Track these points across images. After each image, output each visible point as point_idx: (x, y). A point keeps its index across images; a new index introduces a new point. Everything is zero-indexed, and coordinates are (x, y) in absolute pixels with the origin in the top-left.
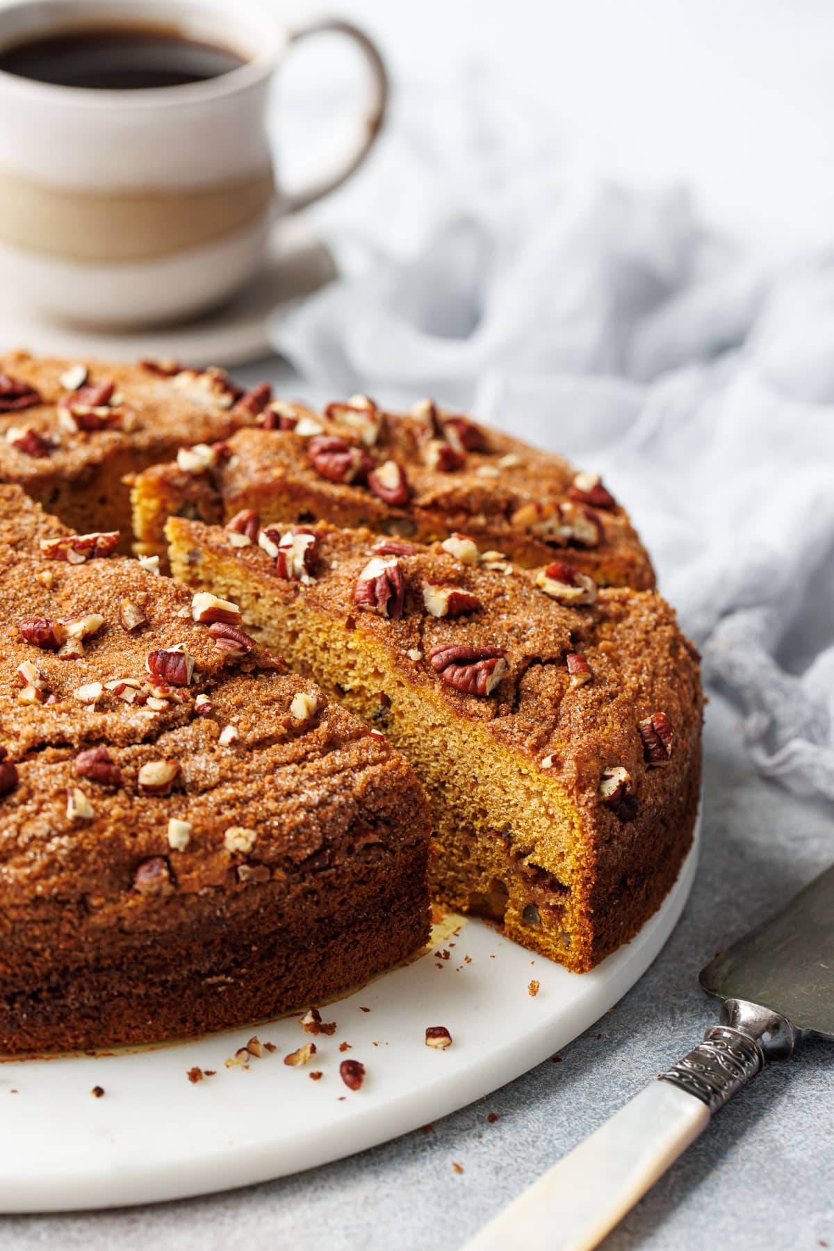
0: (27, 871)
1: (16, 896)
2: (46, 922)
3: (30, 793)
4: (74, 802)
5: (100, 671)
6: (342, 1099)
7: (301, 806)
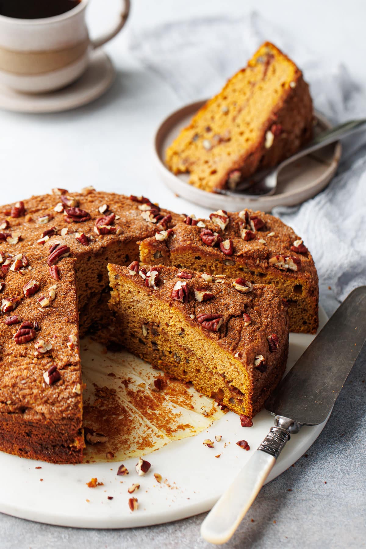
0: (61, 409)
1: (56, 417)
2: (66, 425)
3: (64, 383)
4: (76, 388)
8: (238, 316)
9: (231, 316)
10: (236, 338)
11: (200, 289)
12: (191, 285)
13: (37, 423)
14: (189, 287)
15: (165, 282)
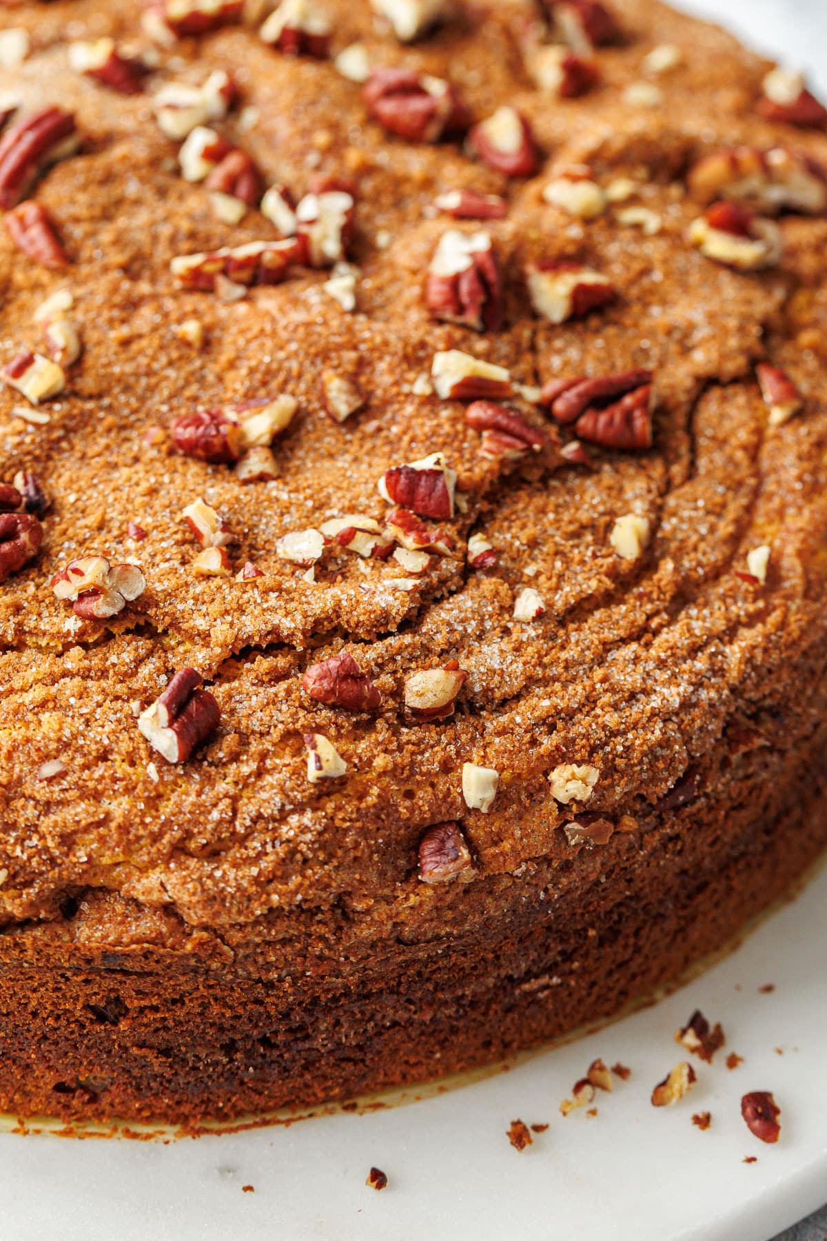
0: (254, 871)
1: (240, 912)
2: (285, 942)
4: (318, 759)
5: (310, 504)
6: (751, 1160)
7: (654, 714)
8: (735, 380)
9: (707, 383)
10: (740, 484)
11: (556, 263)
12: (508, 249)
13: (147, 955)
14: (503, 259)
15: (382, 239)
